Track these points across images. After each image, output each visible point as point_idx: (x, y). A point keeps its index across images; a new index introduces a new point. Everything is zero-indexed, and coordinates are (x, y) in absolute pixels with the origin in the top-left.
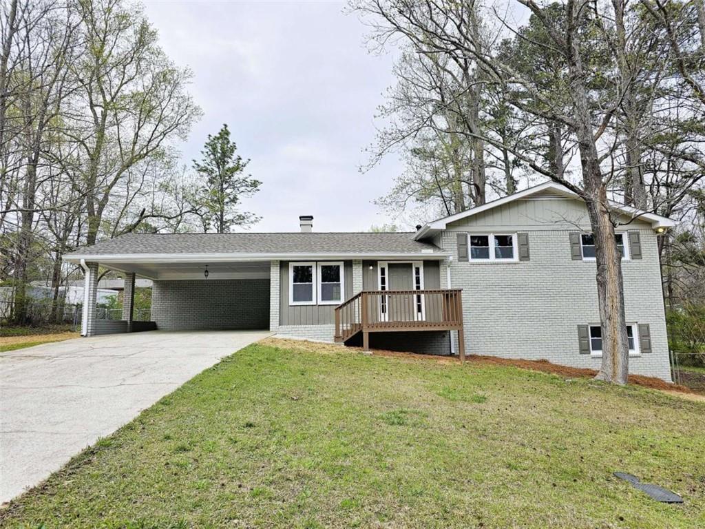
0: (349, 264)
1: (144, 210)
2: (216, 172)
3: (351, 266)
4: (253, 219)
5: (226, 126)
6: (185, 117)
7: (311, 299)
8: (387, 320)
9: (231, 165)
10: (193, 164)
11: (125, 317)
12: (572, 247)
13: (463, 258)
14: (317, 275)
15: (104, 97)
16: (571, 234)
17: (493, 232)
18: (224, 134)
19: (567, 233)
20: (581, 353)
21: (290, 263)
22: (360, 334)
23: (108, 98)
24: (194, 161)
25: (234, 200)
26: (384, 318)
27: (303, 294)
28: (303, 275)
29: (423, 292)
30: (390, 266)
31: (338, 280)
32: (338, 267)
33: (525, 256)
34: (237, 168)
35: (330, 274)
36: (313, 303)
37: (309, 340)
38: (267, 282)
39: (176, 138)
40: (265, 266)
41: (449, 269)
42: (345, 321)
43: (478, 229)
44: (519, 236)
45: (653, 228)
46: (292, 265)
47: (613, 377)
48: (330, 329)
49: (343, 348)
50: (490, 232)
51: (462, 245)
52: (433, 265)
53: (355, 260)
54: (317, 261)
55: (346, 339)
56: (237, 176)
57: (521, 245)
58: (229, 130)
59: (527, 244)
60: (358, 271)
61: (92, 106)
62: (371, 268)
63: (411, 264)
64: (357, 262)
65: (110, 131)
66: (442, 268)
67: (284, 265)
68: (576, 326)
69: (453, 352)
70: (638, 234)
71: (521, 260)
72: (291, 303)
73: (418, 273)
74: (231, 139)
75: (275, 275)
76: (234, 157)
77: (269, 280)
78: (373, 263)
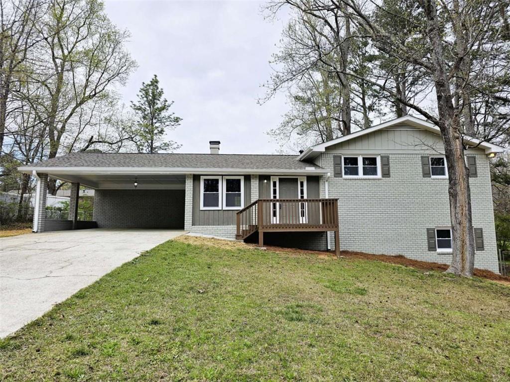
0: (248, 178)
1: (92, 137)
2: (148, 110)
3: (250, 180)
4: (175, 146)
5: (156, 76)
6: (125, 68)
7: (217, 206)
8: (278, 223)
9: (159, 106)
10: (131, 104)
11: (71, 218)
12: (423, 168)
13: (338, 174)
14: (222, 187)
15: (63, 51)
16: (422, 157)
17: (362, 155)
18: (155, 82)
19: (420, 156)
20: (429, 250)
21: (201, 177)
22: (257, 233)
23: (66, 52)
24: (132, 102)
25: (161, 132)
26: (275, 221)
27: (211, 201)
28: (212, 186)
29: (306, 200)
30: (280, 180)
31: (239, 191)
32: (239, 181)
33: (386, 174)
34: (163, 108)
35: (233, 186)
36: (219, 208)
37: (215, 237)
38: (183, 193)
39: (117, 84)
40: (181, 179)
41: (326, 184)
42: (244, 222)
44: (382, 157)
45: (486, 153)
46: (203, 178)
47: (462, 271)
48: (232, 228)
49: (242, 245)
50: (359, 155)
51: (337, 164)
52: (314, 180)
53: (253, 175)
54: (222, 175)
55: (245, 237)
56: (164, 114)
57: (383, 165)
58: (159, 80)
59: (388, 164)
60: (255, 184)
61: (54, 58)
62: (266, 181)
63: (297, 179)
64: (255, 176)
65: (67, 75)
66: (321, 182)
67: (196, 178)
68: (425, 231)
69: (329, 248)
70: (475, 158)
71: (383, 177)
72: (202, 208)
73: (302, 186)
74: (160, 86)
75: (189, 186)
76: (162, 99)
77: (185, 190)
78: (267, 177)
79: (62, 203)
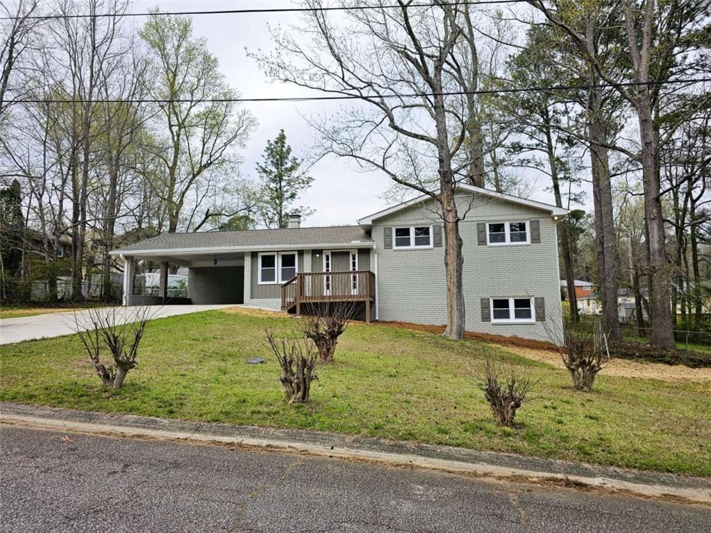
0: (301, 253)
1: (208, 210)
2: (274, 172)
3: (303, 255)
5: (282, 131)
6: (243, 128)
7: (274, 280)
8: (328, 295)
9: (289, 165)
10: (256, 166)
11: (161, 294)
12: (478, 235)
13: (388, 245)
14: (278, 262)
15: (178, 119)
16: (478, 224)
17: (414, 225)
18: (282, 138)
19: (475, 223)
20: (483, 321)
21: (259, 254)
23: (181, 122)
24: (258, 164)
25: (293, 196)
26: (327, 293)
27: (268, 276)
28: (268, 261)
29: (357, 272)
30: (332, 253)
31: (294, 265)
32: (294, 255)
33: (438, 243)
34: (292, 169)
35: (288, 261)
36: (275, 282)
37: (262, 308)
38: (242, 268)
39: (237, 147)
40: (241, 256)
41: (376, 255)
42: (291, 295)
43: (401, 223)
44: (435, 227)
45: (552, 216)
46: (260, 255)
48: (278, 302)
49: (286, 315)
50: (411, 225)
51: (387, 236)
52: (365, 252)
53: (306, 250)
54: (278, 251)
55: (289, 308)
56: (295, 174)
57: (435, 235)
58: (286, 135)
59: (440, 233)
60: (308, 259)
61: (171, 126)
62: (318, 255)
63: (349, 252)
64: (308, 251)
65: (183, 145)
66: (371, 254)
67: (254, 255)
68: (479, 300)
69: (377, 318)
70: (538, 222)
71: (435, 246)
72: (260, 282)
73: (354, 258)
74: (287, 142)
75: (247, 262)
76: (290, 157)
77: (243, 267)
78: (320, 251)
79: (178, 282)
